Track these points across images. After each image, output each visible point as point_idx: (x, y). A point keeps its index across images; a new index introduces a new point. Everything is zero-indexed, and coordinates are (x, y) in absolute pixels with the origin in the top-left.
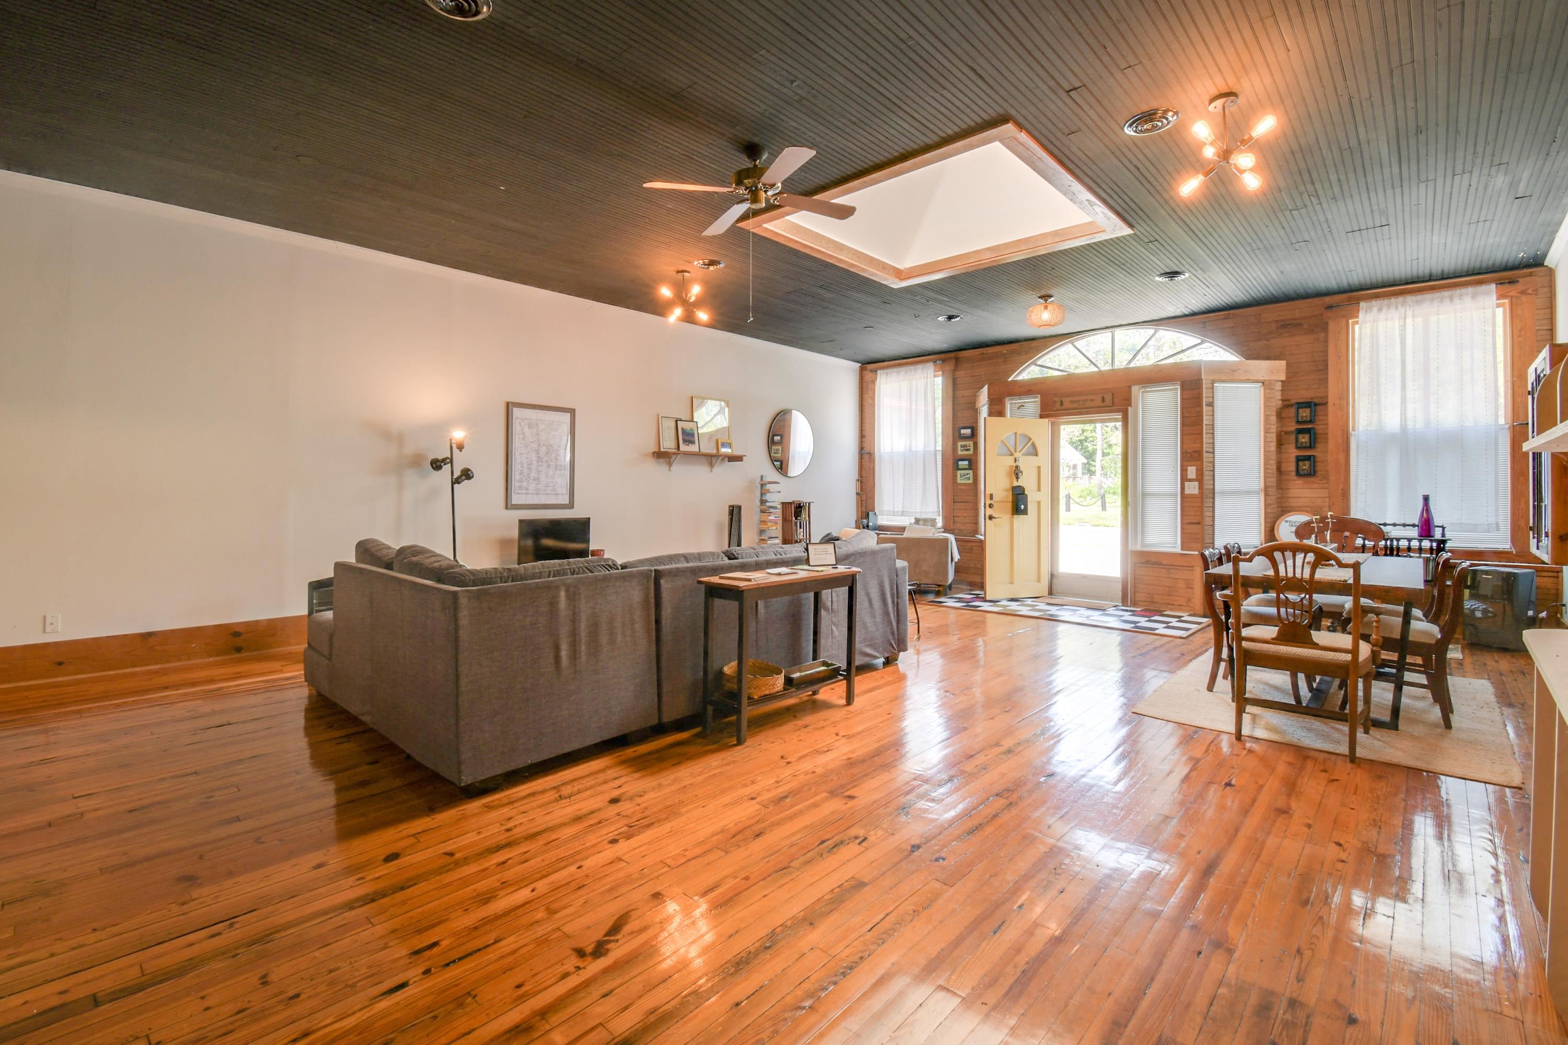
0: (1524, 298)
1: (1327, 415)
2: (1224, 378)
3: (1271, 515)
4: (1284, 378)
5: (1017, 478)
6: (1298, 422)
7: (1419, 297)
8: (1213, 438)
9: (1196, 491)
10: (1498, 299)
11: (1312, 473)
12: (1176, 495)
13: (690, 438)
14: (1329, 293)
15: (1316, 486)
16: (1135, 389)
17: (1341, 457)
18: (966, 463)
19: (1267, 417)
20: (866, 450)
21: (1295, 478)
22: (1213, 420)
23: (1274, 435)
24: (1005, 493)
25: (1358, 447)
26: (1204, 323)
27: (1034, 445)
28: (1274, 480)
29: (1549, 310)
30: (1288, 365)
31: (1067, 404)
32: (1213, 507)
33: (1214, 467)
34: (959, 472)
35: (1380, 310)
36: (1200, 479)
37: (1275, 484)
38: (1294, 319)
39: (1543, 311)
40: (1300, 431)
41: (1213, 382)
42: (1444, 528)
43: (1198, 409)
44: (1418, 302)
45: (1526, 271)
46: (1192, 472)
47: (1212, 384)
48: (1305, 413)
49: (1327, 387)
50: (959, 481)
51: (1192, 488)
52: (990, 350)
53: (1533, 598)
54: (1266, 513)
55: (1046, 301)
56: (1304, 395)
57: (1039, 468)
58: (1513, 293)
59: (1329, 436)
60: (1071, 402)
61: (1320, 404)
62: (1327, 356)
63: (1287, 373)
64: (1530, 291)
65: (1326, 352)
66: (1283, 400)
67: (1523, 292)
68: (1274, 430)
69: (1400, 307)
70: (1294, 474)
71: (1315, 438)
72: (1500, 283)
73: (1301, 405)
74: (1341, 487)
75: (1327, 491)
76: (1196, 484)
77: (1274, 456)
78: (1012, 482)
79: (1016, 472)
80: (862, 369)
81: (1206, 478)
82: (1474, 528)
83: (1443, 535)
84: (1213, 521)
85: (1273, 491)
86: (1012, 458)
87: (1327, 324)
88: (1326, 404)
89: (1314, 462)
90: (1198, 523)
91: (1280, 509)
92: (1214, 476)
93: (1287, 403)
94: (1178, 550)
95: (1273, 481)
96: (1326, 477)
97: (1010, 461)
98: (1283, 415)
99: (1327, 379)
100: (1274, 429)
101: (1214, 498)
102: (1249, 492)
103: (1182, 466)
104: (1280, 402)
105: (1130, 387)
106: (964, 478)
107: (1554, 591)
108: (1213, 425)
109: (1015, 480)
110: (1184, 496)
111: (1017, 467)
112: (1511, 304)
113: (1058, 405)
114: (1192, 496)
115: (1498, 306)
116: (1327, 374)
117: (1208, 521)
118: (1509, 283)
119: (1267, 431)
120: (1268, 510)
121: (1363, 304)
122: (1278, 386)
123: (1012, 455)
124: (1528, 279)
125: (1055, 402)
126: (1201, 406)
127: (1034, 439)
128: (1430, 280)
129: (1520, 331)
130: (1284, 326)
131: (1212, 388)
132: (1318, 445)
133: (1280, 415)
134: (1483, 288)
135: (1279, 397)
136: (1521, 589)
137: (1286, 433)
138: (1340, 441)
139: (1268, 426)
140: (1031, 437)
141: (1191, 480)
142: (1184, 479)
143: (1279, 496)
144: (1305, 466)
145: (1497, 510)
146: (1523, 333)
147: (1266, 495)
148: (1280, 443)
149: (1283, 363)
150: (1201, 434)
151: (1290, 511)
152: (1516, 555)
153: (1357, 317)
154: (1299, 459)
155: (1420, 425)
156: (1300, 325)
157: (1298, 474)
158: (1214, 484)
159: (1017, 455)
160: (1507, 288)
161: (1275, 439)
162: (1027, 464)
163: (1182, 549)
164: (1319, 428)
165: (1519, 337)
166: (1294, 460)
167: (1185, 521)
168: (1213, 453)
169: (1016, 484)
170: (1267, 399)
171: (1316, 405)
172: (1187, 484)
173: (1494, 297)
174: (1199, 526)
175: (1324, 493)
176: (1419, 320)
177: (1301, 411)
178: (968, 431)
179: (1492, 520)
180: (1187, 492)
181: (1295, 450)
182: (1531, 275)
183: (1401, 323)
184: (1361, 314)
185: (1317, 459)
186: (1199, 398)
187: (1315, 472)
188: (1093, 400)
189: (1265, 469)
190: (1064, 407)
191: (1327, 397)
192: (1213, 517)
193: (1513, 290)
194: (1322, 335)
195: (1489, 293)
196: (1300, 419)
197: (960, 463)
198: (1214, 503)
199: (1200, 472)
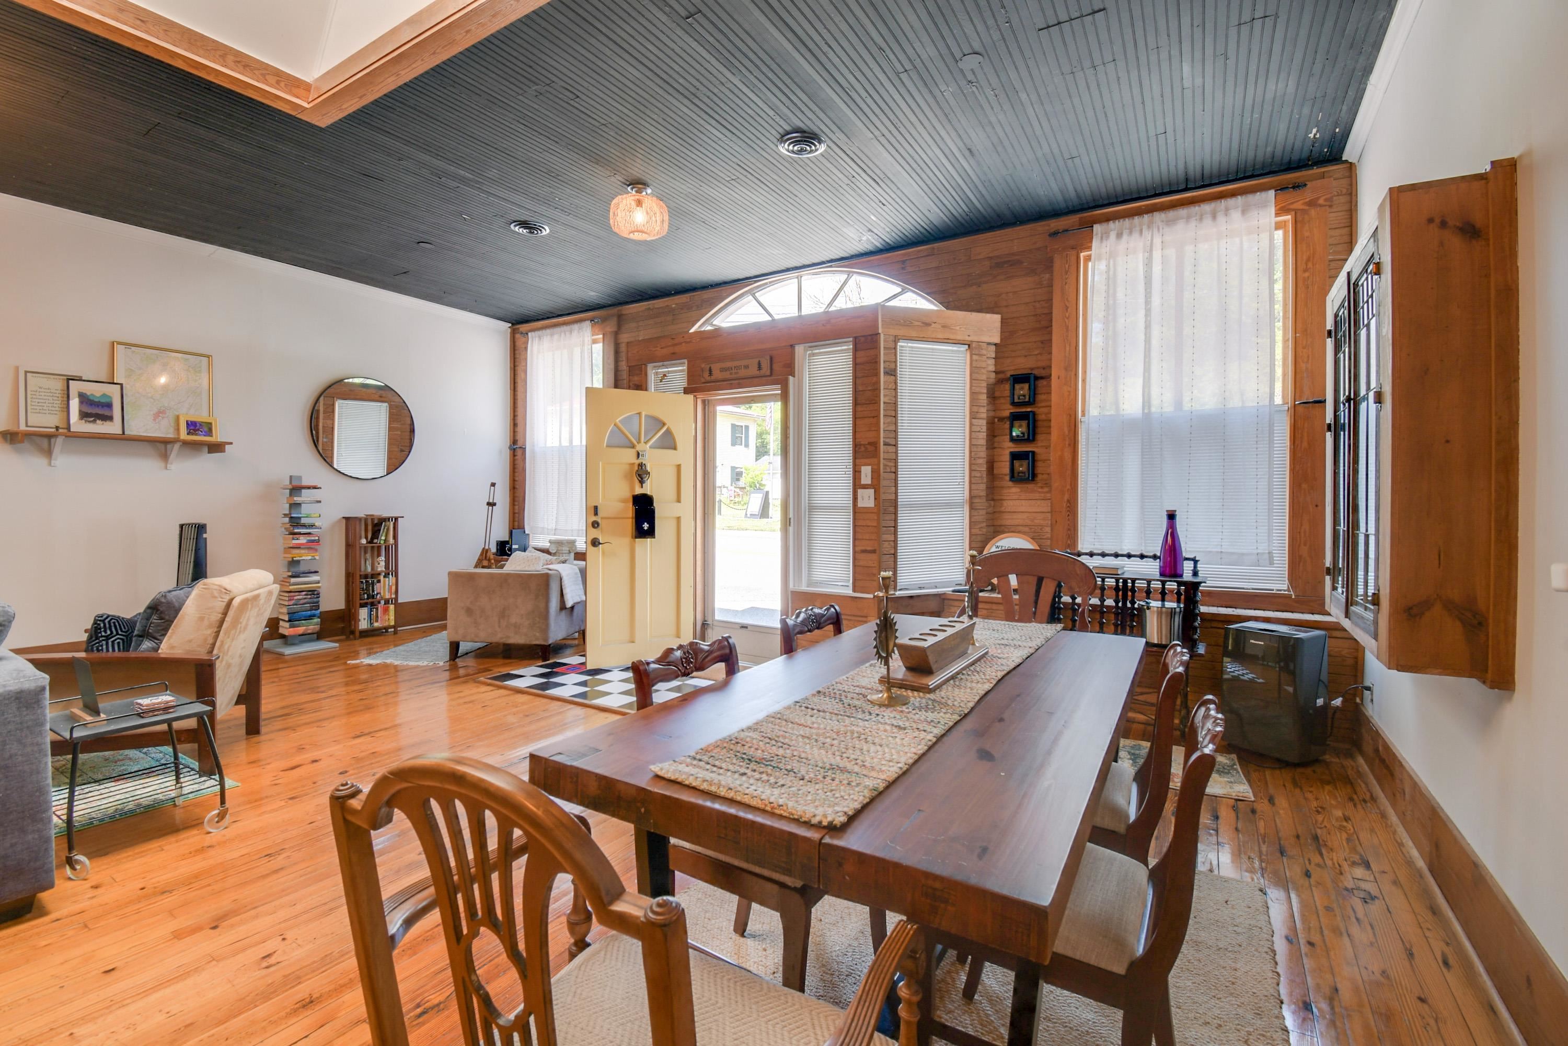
0: (1313, 212)
1: (1050, 393)
2: (914, 334)
3: (979, 538)
4: (997, 340)
5: (642, 482)
6: (1013, 404)
7: (1171, 214)
8: (896, 424)
9: (871, 503)
10: (1277, 215)
11: (1031, 477)
12: (847, 509)
13: (106, 412)
14: (1056, 213)
15: (1037, 495)
16: (799, 349)
17: (1067, 455)
19: (973, 395)
20: (520, 444)
21: (1010, 484)
22: (896, 397)
23: (984, 422)
24: (622, 505)
25: (1087, 439)
27: (669, 433)
28: (983, 486)
29: (1347, 229)
30: (1003, 321)
31: (717, 374)
32: (895, 527)
33: (896, 467)
35: (1119, 235)
36: (875, 485)
37: (983, 493)
38: (1013, 254)
39: (1338, 232)
40: (1015, 417)
41: (896, 339)
42: (1195, 561)
43: (875, 379)
44: (1170, 223)
45: (1316, 171)
46: (866, 473)
47: (896, 342)
48: (1023, 390)
49: (1050, 353)
51: (867, 499)
53: (1324, 676)
54: (971, 535)
55: (638, 191)
56: (1022, 364)
57: (679, 467)
58: (1298, 206)
59: (1053, 423)
60: (723, 370)
61: (1042, 378)
62: (1051, 307)
63: (1002, 332)
64: (1321, 201)
65: (1050, 300)
66: (996, 372)
67: (1312, 204)
68: (984, 415)
69: (1145, 231)
70: (1008, 478)
71: (1035, 427)
72: (1281, 189)
73: (1019, 379)
74: (1066, 497)
75: (1049, 502)
76: (871, 492)
77: (983, 453)
78: (632, 488)
79: (641, 474)
80: (514, 333)
81: (883, 483)
82: (1239, 559)
83: (1195, 573)
84: (895, 548)
85: (981, 503)
86: (632, 453)
87: (1052, 260)
88: (1048, 377)
89: (1034, 461)
90: (874, 551)
91: (992, 529)
92: (896, 480)
93: (1001, 376)
94: (849, 592)
95: (982, 488)
96: (1047, 484)
97: (629, 456)
98: (997, 394)
99: (1051, 340)
100: (983, 412)
101: (896, 513)
102: (949, 505)
103: (855, 465)
104: (993, 375)
105: (792, 346)
107: (1350, 662)
108: (896, 404)
109: (637, 485)
110: (857, 511)
111: (641, 465)
112: (1296, 222)
113: (706, 374)
114: (866, 510)
115: (1278, 226)
116: (1051, 333)
117: (887, 548)
118: (1294, 187)
119: (973, 416)
120: (974, 531)
121: (1097, 228)
122: (991, 352)
123: (633, 447)
124: (1319, 182)
125: (702, 370)
126: (877, 374)
127: (670, 424)
128: (1186, 189)
129: (1308, 260)
130: (999, 265)
131: (895, 348)
132: (1040, 437)
133: (993, 397)
134: (1259, 196)
135: (992, 368)
136: (1307, 663)
137: (1001, 419)
138: (1067, 432)
139: (975, 409)
140: (665, 420)
141: (865, 487)
142: (857, 485)
143: (990, 510)
144: (1021, 467)
145: (1270, 531)
146: (1310, 265)
147: (972, 508)
148: (992, 435)
149: (997, 317)
150: (877, 417)
151: (1003, 532)
152: (1296, 601)
153: (1090, 248)
154: (1015, 456)
155: (1169, 409)
156: (1020, 262)
157: (1014, 477)
158: (896, 493)
159: (639, 447)
160: (1291, 195)
161: (984, 429)
162: (655, 460)
163: (854, 591)
164: (1040, 411)
165: (1305, 271)
166: (1007, 458)
167: (858, 549)
168: (896, 445)
169: (638, 491)
170: (974, 370)
171: (1037, 378)
172: (860, 491)
173: (1272, 210)
174: (874, 557)
175: (1045, 506)
176: (1171, 253)
177: (1017, 386)
179: (1263, 548)
180: (860, 504)
181: (1011, 444)
182: (1323, 176)
183: (1147, 255)
184: (1095, 244)
185: (1038, 457)
186: (875, 361)
187: (1034, 476)
188: (747, 367)
189: (971, 470)
190: (713, 378)
191: (1050, 367)
192: (895, 541)
193: (1299, 200)
194: (1047, 276)
195: (1264, 205)
196: (1016, 400)
198: (896, 520)
199: (876, 474)
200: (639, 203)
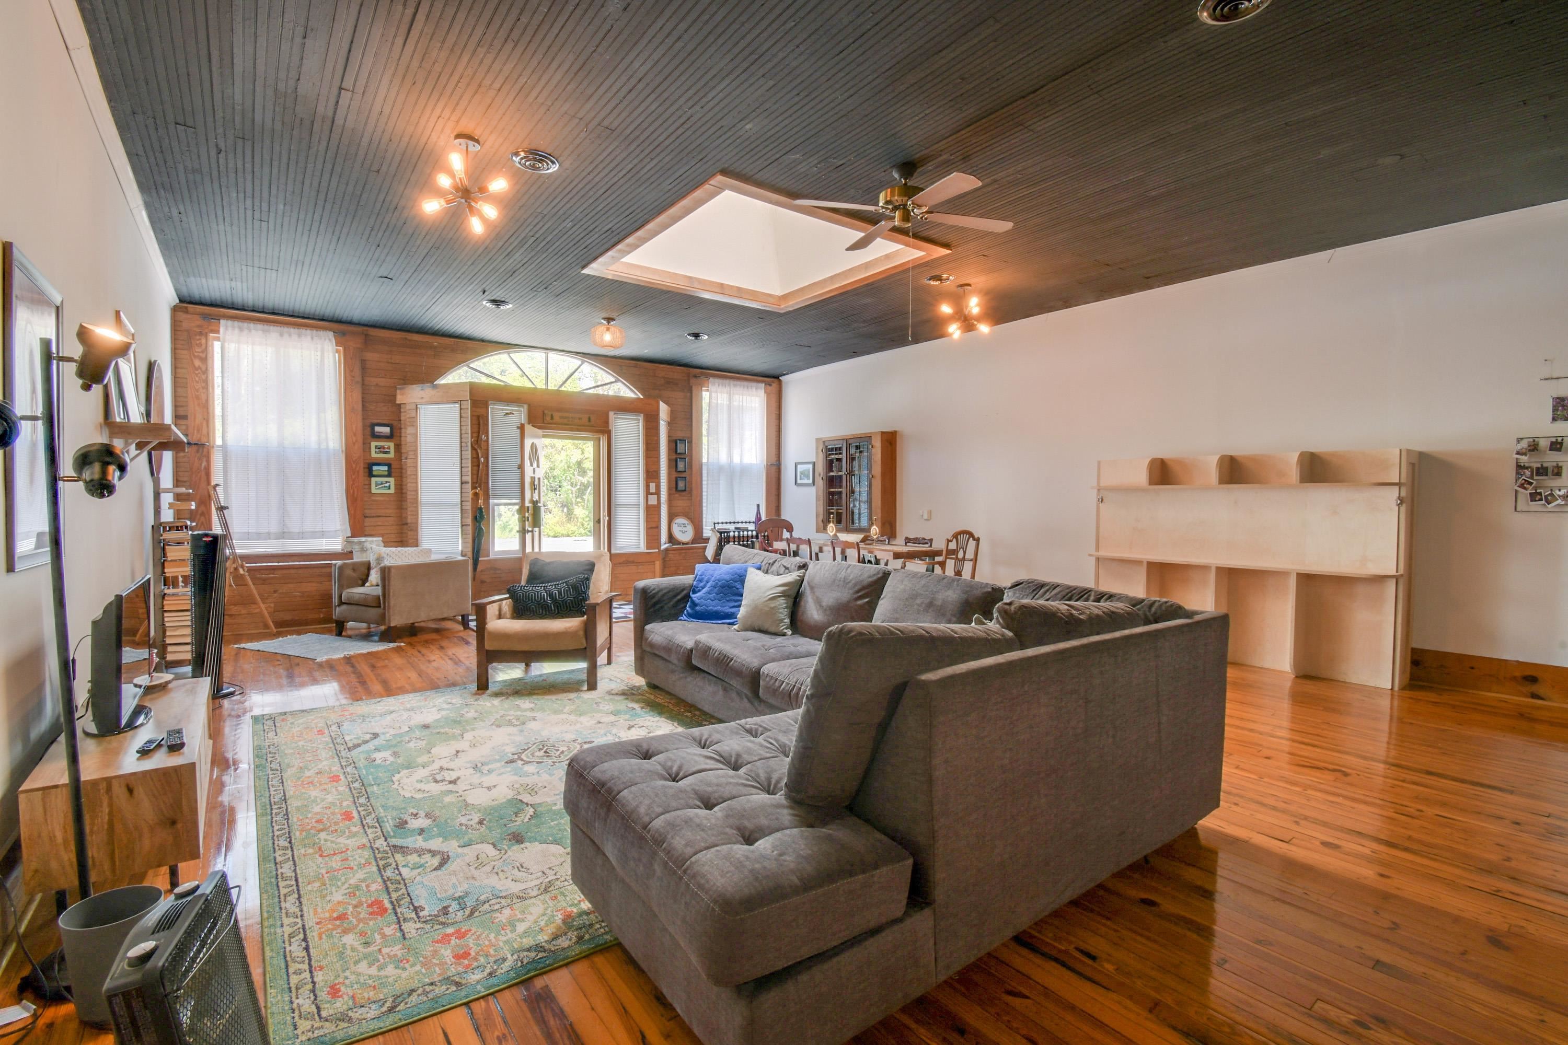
1: (691, 450)
6: (677, 453)
7: (735, 382)
9: (655, 503)
11: (685, 489)
12: (638, 505)
14: (694, 367)
15: (686, 498)
16: (611, 414)
18: (386, 468)
21: (675, 492)
25: (707, 473)
26: (621, 366)
29: (778, 404)
30: (671, 411)
31: (557, 419)
34: (374, 480)
35: (719, 385)
36: (658, 493)
38: (675, 379)
40: (678, 460)
43: (657, 438)
44: (735, 385)
46: (653, 487)
48: (681, 447)
49: (692, 431)
50: (374, 490)
51: (653, 500)
52: (416, 337)
55: (609, 323)
56: (679, 434)
59: (692, 464)
60: (561, 417)
62: (691, 409)
63: (671, 417)
64: (774, 391)
65: (691, 406)
66: (669, 436)
69: (727, 386)
70: (674, 489)
71: (685, 465)
73: (679, 441)
74: (698, 499)
75: (690, 501)
76: (656, 496)
87: (691, 387)
88: (691, 442)
90: (657, 527)
93: (671, 439)
94: (643, 549)
96: (692, 493)
99: (691, 425)
103: (646, 482)
106: (383, 486)
110: (647, 506)
113: (549, 419)
114: (653, 506)
116: (691, 421)
121: (711, 379)
125: (546, 415)
130: (669, 383)
132: (687, 470)
137: (671, 460)
138: (698, 469)
141: (652, 494)
142: (648, 493)
143: (669, 505)
144: (682, 484)
151: (676, 516)
153: (707, 387)
154: (678, 479)
156: (677, 384)
157: (678, 489)
163: (647, 549)
164: (688, 458)
166: (674, 479)
167: (649, 526)
172: (648, 497)
173: (763, 390)
174: (657, 530)
175: (689, 503)
177: (679, 445)
178: (386, 430)
180: (651, 504)
181: (675, 473)
184: (710, 386)
185: (687, 480)
188: (580, 419)
190: (554, 421)
191: (691, 437)
194: (688, 394)
196: (678, 451)
197: (375, 468)
199: (658, 488)
200: (608, 329)
